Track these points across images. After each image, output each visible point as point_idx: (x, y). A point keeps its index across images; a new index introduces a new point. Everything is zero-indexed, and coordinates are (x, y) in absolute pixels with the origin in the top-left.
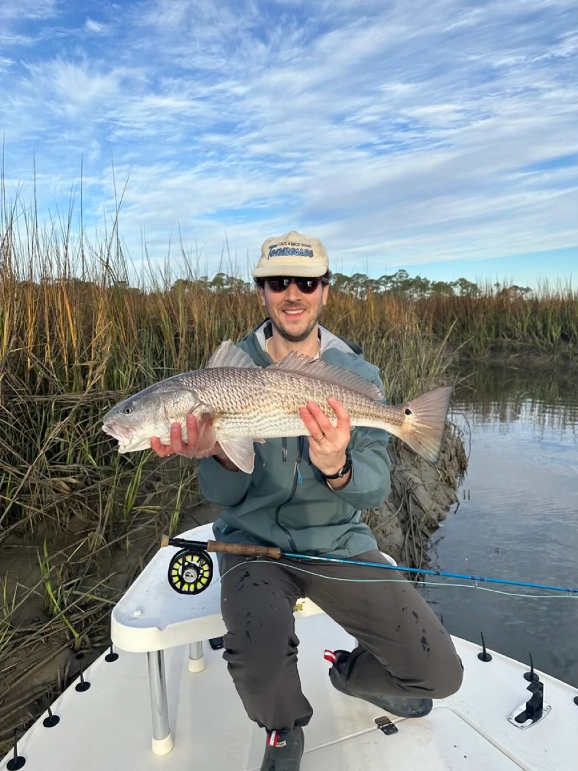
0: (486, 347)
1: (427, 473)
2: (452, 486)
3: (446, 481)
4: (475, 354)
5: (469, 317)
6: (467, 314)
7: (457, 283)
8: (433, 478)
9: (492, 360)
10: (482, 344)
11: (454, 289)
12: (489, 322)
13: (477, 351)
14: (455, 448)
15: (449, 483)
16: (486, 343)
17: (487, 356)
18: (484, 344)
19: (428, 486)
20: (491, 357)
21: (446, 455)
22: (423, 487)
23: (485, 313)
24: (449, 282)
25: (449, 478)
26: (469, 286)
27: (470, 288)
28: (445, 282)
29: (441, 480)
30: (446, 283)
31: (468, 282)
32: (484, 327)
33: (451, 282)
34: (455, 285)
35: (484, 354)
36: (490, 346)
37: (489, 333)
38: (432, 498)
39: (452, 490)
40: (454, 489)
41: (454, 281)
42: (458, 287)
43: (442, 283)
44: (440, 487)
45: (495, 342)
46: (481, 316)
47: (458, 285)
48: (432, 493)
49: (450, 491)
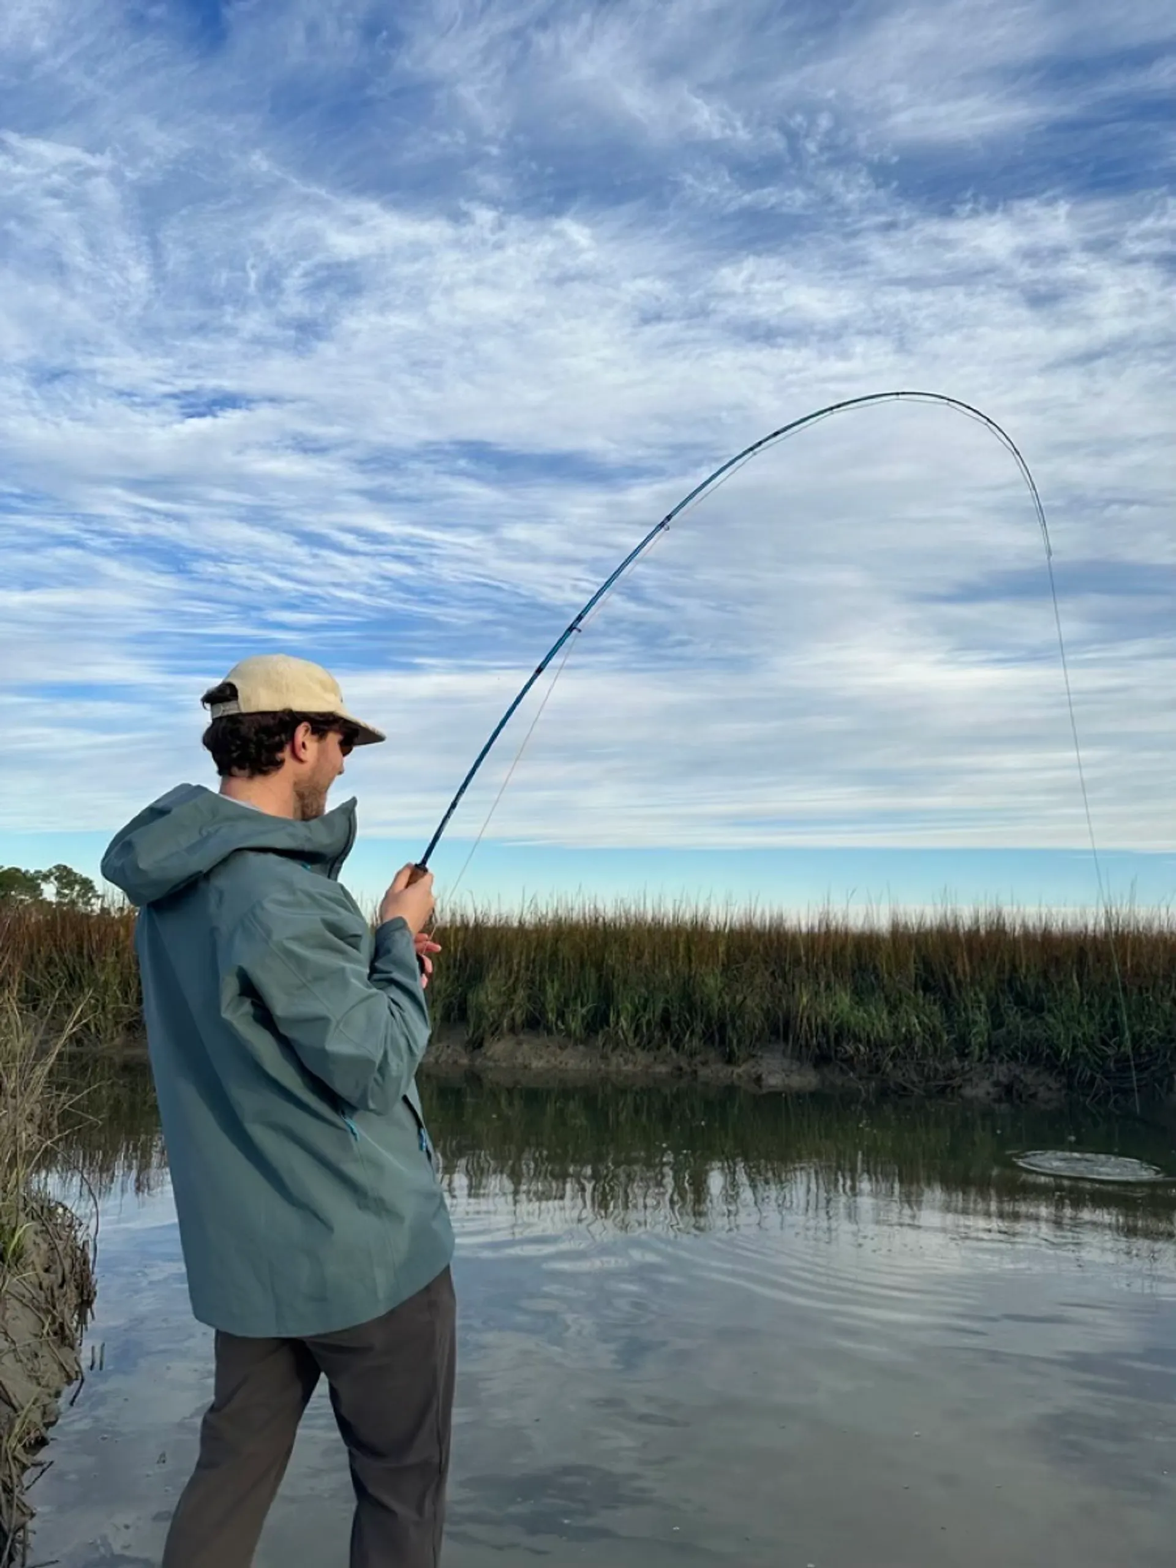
0: (117, 1023)
1: (18, 1322)
2: (67, 1342)
3: (55, 1334)
4: (92, 1037)
5: (86, 960)
6: (80, 954)
7: (51, 873)
8: (31, 1333)
9: (128, 1052)
10: (110, 1016)
11: (43, 886)
12: (126, 971)
13: (98, 1031)
14: (71, 1257)
15: (63, 1337)
16: (118, 1013)
17: (118, 1041)
18: (114, 1016)
19: (23, 1352)
20: (127, 1044)
21: (53, 1276)
22: (12, 1355)
23: (117, 954)
24: (32, 871)
25: (62, 1325)
26: (76, 882)
27: (77, 888)
28: (23, 870)
29: (48, 1334)
30: (27, 871)
31: (76, 874)
32: (115, 981)
33: (37, 872)
34: (46, 877)
35: (112, 1039)
36: (125, 1021)
37: (126, 994)
38: (29, 1376)
39: (67, 1350)
40: (72, 1347)
41: (44, 869)
42: (52, 882)
43: (18, 870)
44: (44, 1351)
45: (137, 1014)
46: (111, 959)
47: (52, 879)
48: (30, 1366)
49: (64, 1354)
